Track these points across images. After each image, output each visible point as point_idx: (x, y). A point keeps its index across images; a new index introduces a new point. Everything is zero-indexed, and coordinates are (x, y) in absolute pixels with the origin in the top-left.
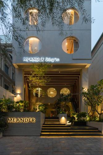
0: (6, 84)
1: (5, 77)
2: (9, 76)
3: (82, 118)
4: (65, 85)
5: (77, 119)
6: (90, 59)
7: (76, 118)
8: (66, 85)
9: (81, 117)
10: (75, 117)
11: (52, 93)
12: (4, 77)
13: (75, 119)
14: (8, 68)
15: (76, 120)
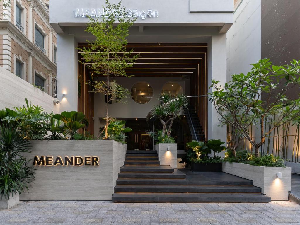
0: (38, 73)
1: (36, 57)
2: (47, 55)
3: (212, 154)
4: (171, 74)
5: (201, 157)
6: (232, 12)
7: (199, 154)
8: (175, 74)
9: (210, 152)
10: (195, 152)
11: (143, 94)
12: (33, 57)
13: (195, 156)
14: (43, 36)
15: (198, 158)
